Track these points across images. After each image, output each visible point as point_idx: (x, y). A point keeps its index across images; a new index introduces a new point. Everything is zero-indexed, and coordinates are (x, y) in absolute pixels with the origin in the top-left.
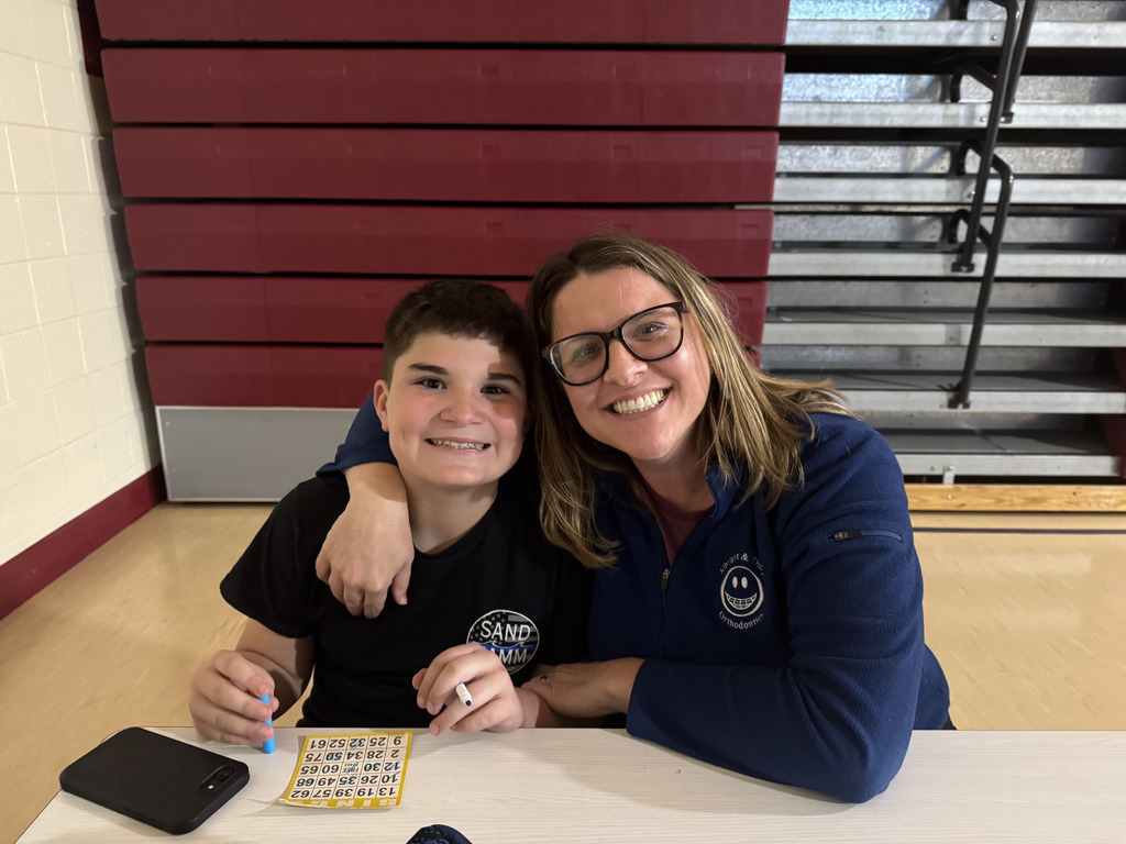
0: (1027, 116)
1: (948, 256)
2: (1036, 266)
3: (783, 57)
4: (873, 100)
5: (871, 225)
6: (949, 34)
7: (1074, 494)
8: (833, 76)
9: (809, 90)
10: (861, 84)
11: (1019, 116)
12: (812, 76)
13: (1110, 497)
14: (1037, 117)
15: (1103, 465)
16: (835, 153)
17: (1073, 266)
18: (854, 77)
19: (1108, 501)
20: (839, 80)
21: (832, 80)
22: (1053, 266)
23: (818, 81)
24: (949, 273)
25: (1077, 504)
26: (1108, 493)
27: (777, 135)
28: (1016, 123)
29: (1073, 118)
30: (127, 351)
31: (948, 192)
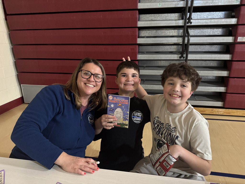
0: (196, 22)
1: (178, 55)
2: (200, 57)
3: (137, 11)
4: (164, 20)
5: (166, 48)
6: (175, 4)
7: (212, 110)
8: (155, 14)
9: (150, 18)
10: (162, 16)
11: (193, 23)
12: (150, 15)
13: (221, 111)
14: (198, 22)
15: (220, 104)
16: (157, 32)
17: (209, 57)
18: (160, 14)
19: (220, 112)
20: (157, 15)
21: (155, 15)
22: (204, 57)
23: (152, 16)
24: (179, 59)
25: (213, 113)
26: (220, 111)
27: (137, 29)
28: (193, 24)
29: (207, 22)
30: (16, 74)
31: (177, 40)
